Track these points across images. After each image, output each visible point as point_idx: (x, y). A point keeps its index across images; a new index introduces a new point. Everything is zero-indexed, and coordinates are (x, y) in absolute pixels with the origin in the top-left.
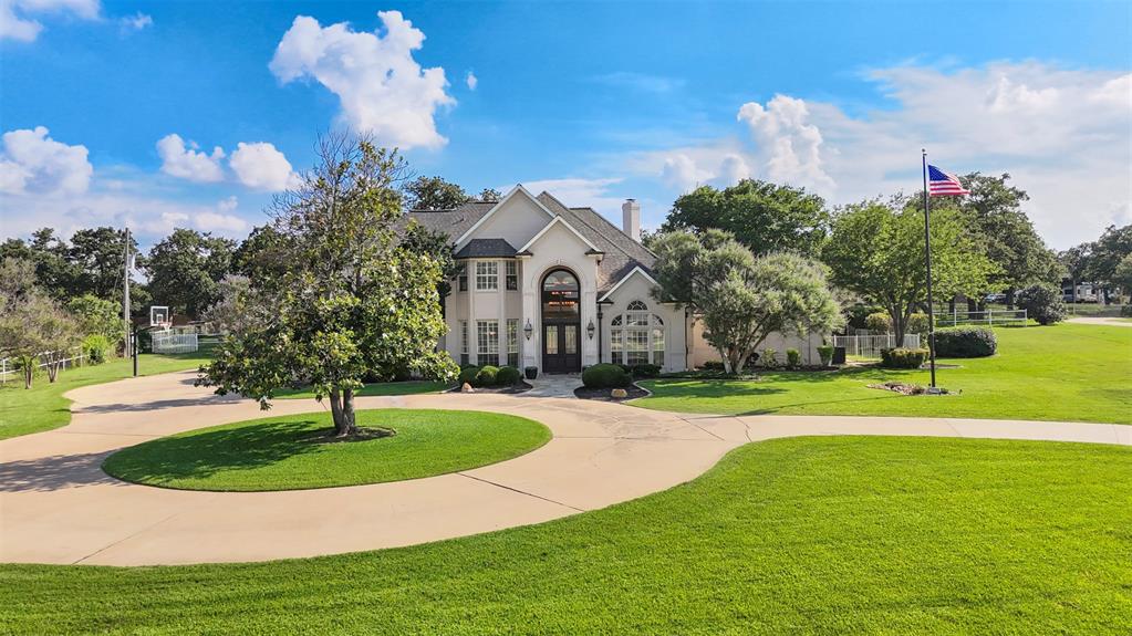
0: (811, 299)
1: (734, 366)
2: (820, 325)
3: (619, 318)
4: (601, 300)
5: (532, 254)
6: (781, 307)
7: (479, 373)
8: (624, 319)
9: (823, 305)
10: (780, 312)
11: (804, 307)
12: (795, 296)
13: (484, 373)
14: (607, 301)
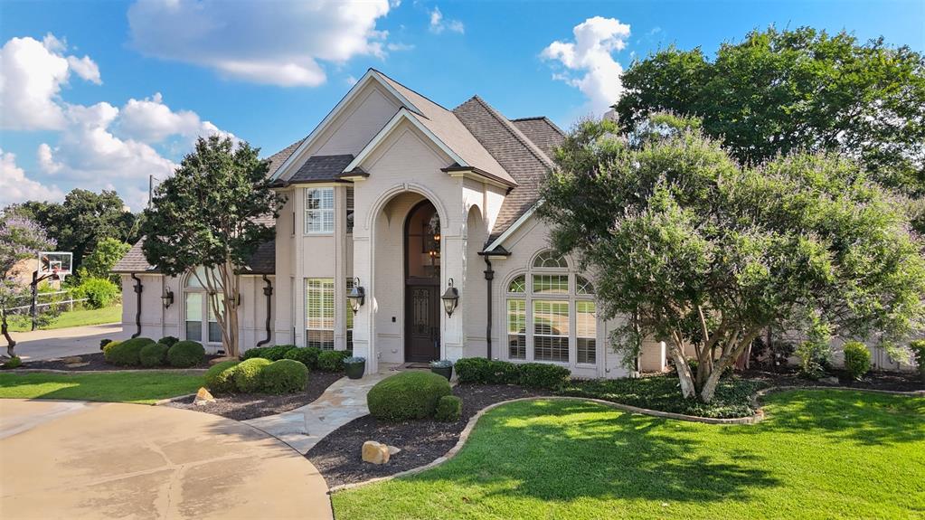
0: (854, 252)
1: (699, 387)
2: (878, 319)
3: (521, 279)
4: (490, 249)
5: (367, 175)
6: (765, 271)
7: (231, 370)
8: (529, 281)
9: (891, 266)
10: (763, 283)
11: (830, 271)
12: (811, 244)
13: (238, 372)
14: (500, 251)
